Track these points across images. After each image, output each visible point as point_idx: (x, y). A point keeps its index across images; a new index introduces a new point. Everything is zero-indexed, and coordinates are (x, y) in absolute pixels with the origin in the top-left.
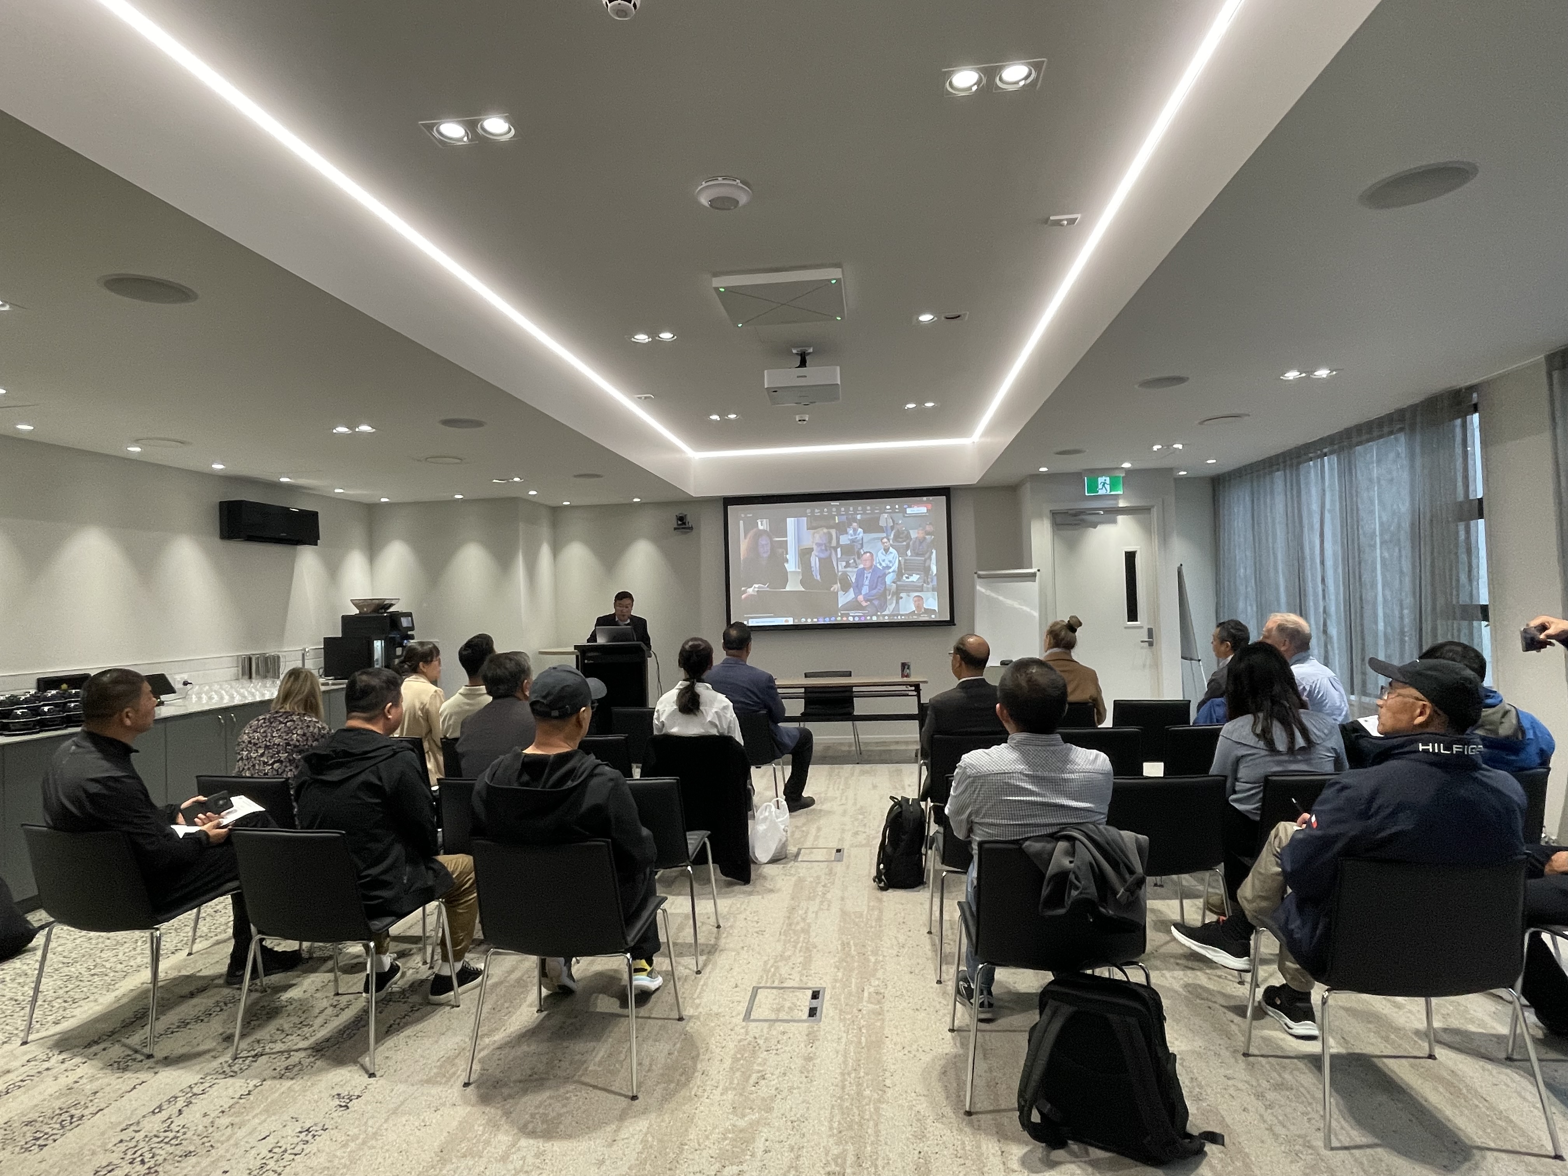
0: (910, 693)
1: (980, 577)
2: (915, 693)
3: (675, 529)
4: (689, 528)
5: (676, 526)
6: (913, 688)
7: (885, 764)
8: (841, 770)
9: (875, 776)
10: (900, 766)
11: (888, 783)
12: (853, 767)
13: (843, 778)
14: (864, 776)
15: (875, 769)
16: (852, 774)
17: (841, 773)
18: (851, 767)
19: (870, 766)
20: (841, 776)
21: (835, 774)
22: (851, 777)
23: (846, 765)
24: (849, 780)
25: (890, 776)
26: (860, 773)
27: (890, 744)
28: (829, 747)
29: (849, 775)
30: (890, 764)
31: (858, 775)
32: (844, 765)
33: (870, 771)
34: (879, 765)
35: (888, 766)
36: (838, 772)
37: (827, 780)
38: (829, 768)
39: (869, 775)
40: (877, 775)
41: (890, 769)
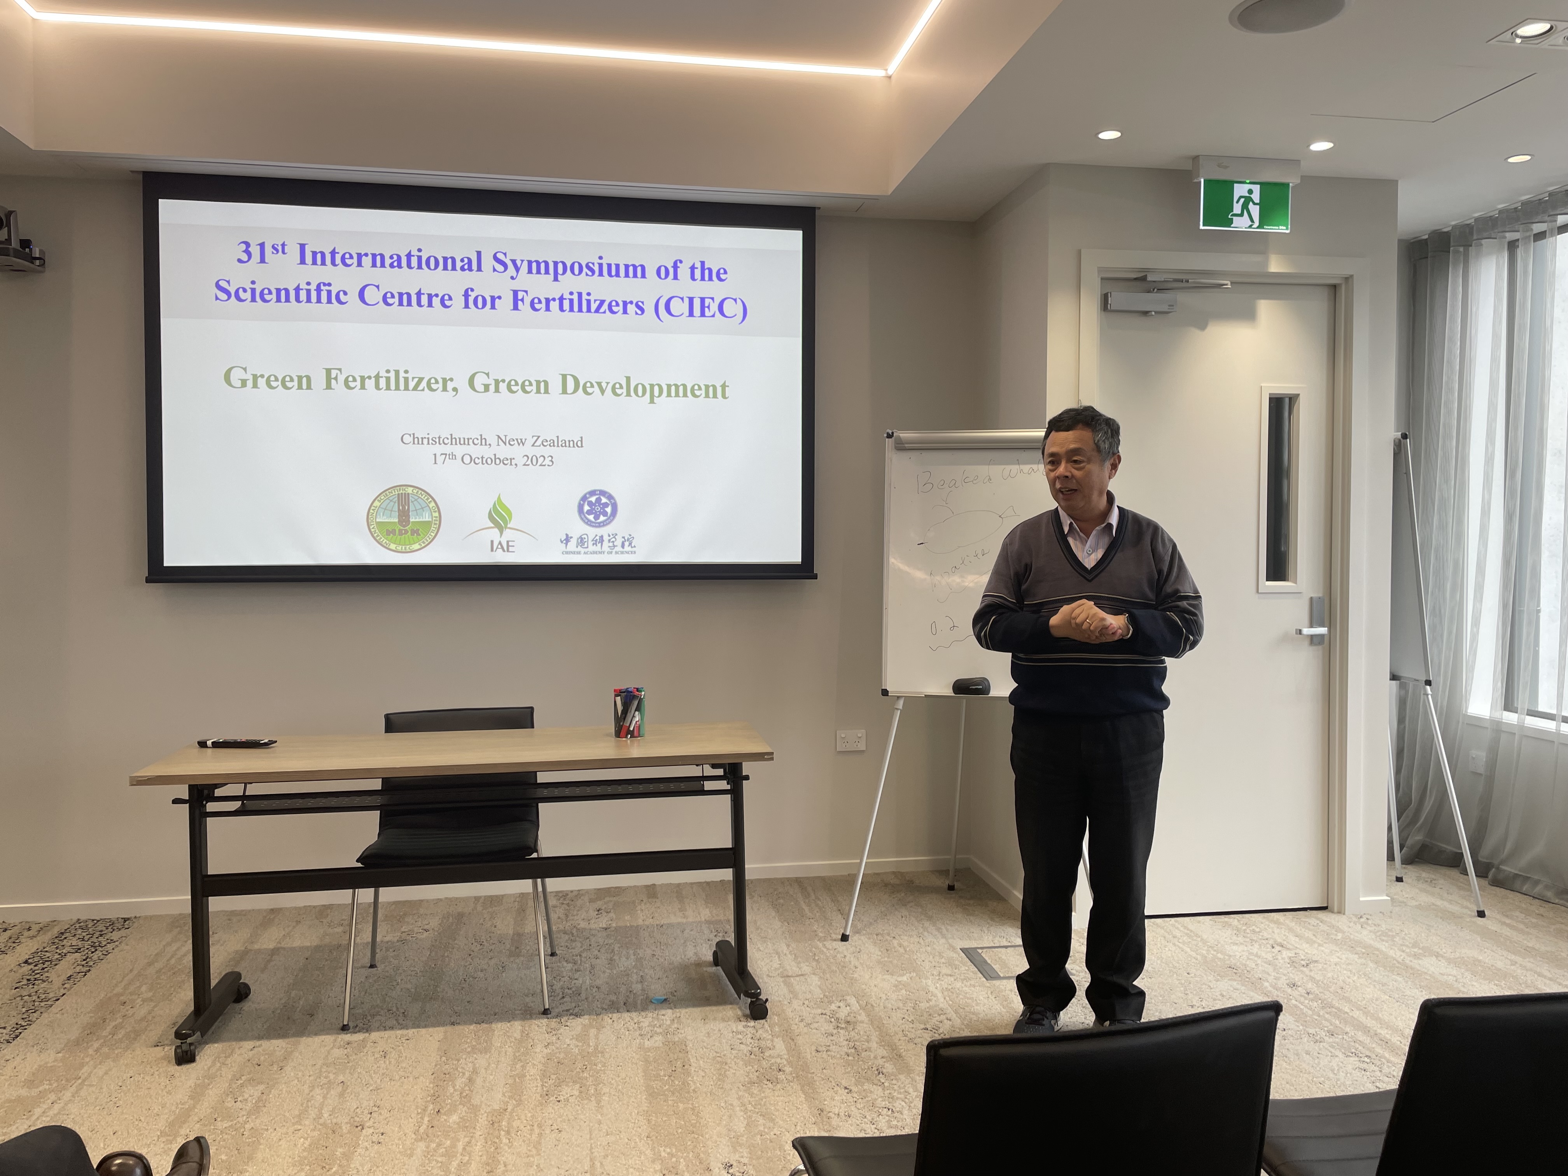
0: (709, 785)
1: (901, 447)
2: (722, 785)
7: (626, 1015)
8: (481, 1061)
9: (598, 1094)
10: (676, 1021)
11: (648, 1152)
12: (525, 1035)
13: (483, 1120)
14: (562, 1098)
15: (596, 1048)
16: (516, 1090)
17: (479, 1081)
18: (517, 1035)
19: (579, 1028)
20: (475, 1110)
21: (455, 1090)
22: (511, 1113)
23: (499, 1025)
24: (503, 1133)
25: (652, 1094)
26: (544, 1075)
27: (634, 902)
28: (461, 915)
29: (504, 1095)
30: (643, 1014)
31: (538, 1096)
32: (494, 1025)
33: (579, 1065)
34: (607, 1019)
35: (639, 1023)
36: (467, 1074)
37: (422, 1145)
38: (439, 1049)
39: (576, 1093)
40: (606, 1090)
41: (647, 1044)
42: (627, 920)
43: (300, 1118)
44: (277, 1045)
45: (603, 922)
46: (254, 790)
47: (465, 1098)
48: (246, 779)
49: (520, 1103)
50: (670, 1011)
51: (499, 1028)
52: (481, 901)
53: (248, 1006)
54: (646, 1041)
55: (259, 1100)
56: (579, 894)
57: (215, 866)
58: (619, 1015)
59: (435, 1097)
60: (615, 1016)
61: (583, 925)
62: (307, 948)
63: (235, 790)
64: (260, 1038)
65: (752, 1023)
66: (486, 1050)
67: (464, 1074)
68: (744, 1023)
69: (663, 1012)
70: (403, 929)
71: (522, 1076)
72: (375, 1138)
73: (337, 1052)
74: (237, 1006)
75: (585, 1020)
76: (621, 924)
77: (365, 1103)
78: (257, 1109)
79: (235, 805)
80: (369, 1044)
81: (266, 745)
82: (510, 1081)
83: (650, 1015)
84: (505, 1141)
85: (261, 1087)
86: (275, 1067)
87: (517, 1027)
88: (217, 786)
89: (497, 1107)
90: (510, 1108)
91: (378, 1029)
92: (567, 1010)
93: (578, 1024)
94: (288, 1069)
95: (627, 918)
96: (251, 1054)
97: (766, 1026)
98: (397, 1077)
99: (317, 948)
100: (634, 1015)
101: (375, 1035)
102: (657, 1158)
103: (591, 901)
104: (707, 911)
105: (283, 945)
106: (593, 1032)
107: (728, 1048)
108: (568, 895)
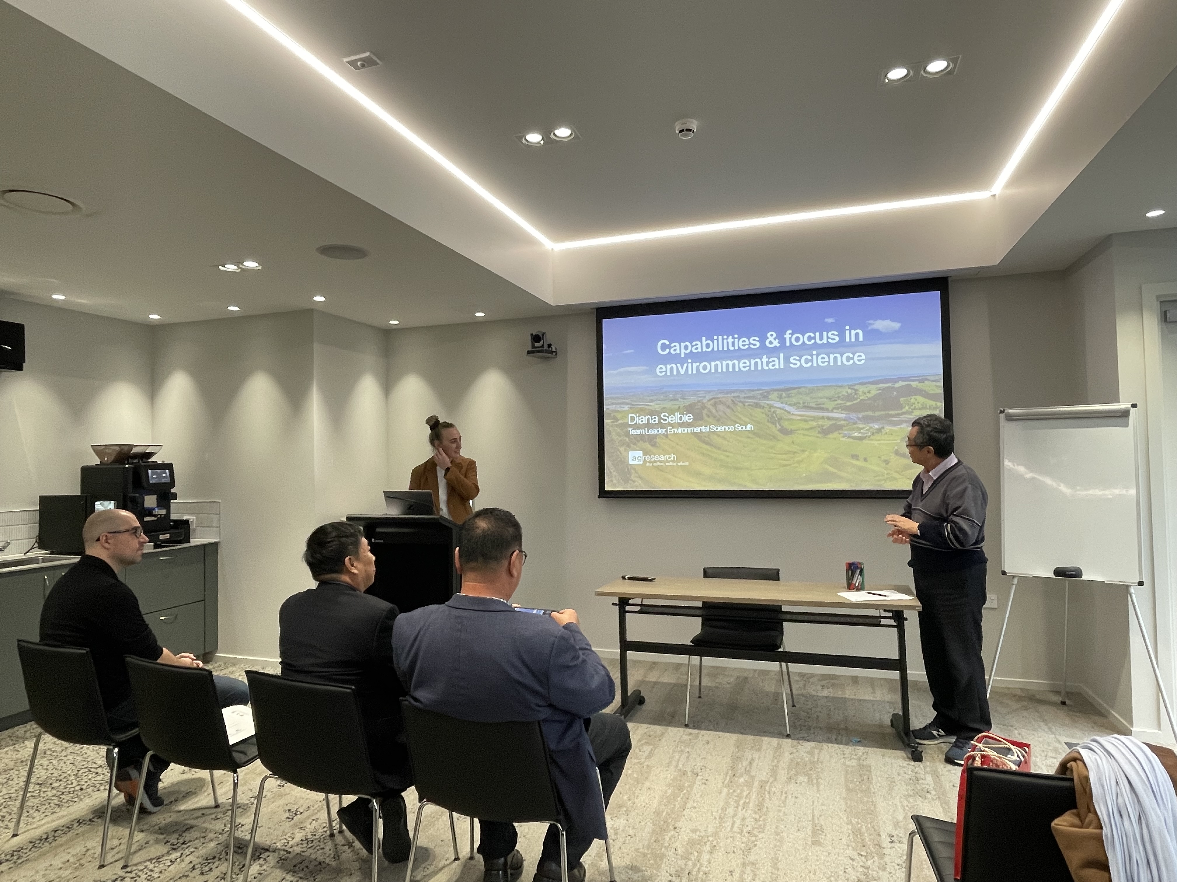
0: (883, 622)
1: (1010, 418)
2: (892, 622)
3: (529, 352)
4: (552, 352)
5: (530, 349)
6: (890, 614)
7: (836, 745)
8: (756, 755)
9: (818, 784)
10: (865, 754)
11: (845, 819)
12: (779, 747)
13: (756, 784)
14: (798, 782)
15: (818, 759)
16: (774, 772)
17: (755, 764)
18: (775, 745)
19: (809, 748)
20: (753, 778)
21: (743, 766)
22: (771, 783)
23: (766, 738)
24: (766, 793)
25: (848, 790)
26: (789, 769)
27: (844, 685)
28: (746, 678)
29: (767, 774)
30: (847, 747)
31: (785, 778)
32: (763, 738)
33: (809, 766)
34: (825, 745)
35: (843, 751)
36: (749, 760)
37: (725, 790)
38: (735, 745)
39: (806, 780)
40: (822, 782)
41: (848, 763)
42: (839, 694)
43: (669, 764)
44: (658, 729)
45: (825, 693)
46: (646, 602)
47: (747, 771)
48: (643, 596)
49: (775, 780)
50: (862, 748)
51: (766, 740)
52: (757, 672)
53: (644, 707)
54: (847, 761)
55: (650, 753)
56: (812, 676)
57: (630, 637)
58: (832, 745)
59: (733, 768)
60: (830, 745)
61: (814, 693)
62: (671, 684)
63: (638, 601)
64: (650, 724)
65: (913, 763)
66: (759, 750)
67: (747, 759)
68: (907, 762)
69: (858, 748)
70: (717, 681)
71: (777, 766)
72: (704, 781)
73: (685, 737)
74: (639, 707)
75: (813, 744)
76: (836, 695)
77: (699, 764)
78: (650, 756)
79: (638, 609)
80: (700, 736)
81: (652, 580)
82: (771, 768)
83: (850, 748)
84: (767, 796)
85: (652, 747)
86: (657, 739)
87: (775, 741)
88: (630, 599)
89: (764, 779)
90: (771, 781)
91: (705, 729)
92: (803, 738)
93: (808, 745)
94: (663, 740)
95: (840, 693)
96: (646, 730)
97: (922, 766)
98: (714, 755)
99: (675, 685)
100: (841, 746)
101: (703, 732)
102: (850, 822)
103: (819, 680)
104: (889, 696)
105: (659, 681)
106: (816, 751)
107: (896, 774)
108: (805, 675)
